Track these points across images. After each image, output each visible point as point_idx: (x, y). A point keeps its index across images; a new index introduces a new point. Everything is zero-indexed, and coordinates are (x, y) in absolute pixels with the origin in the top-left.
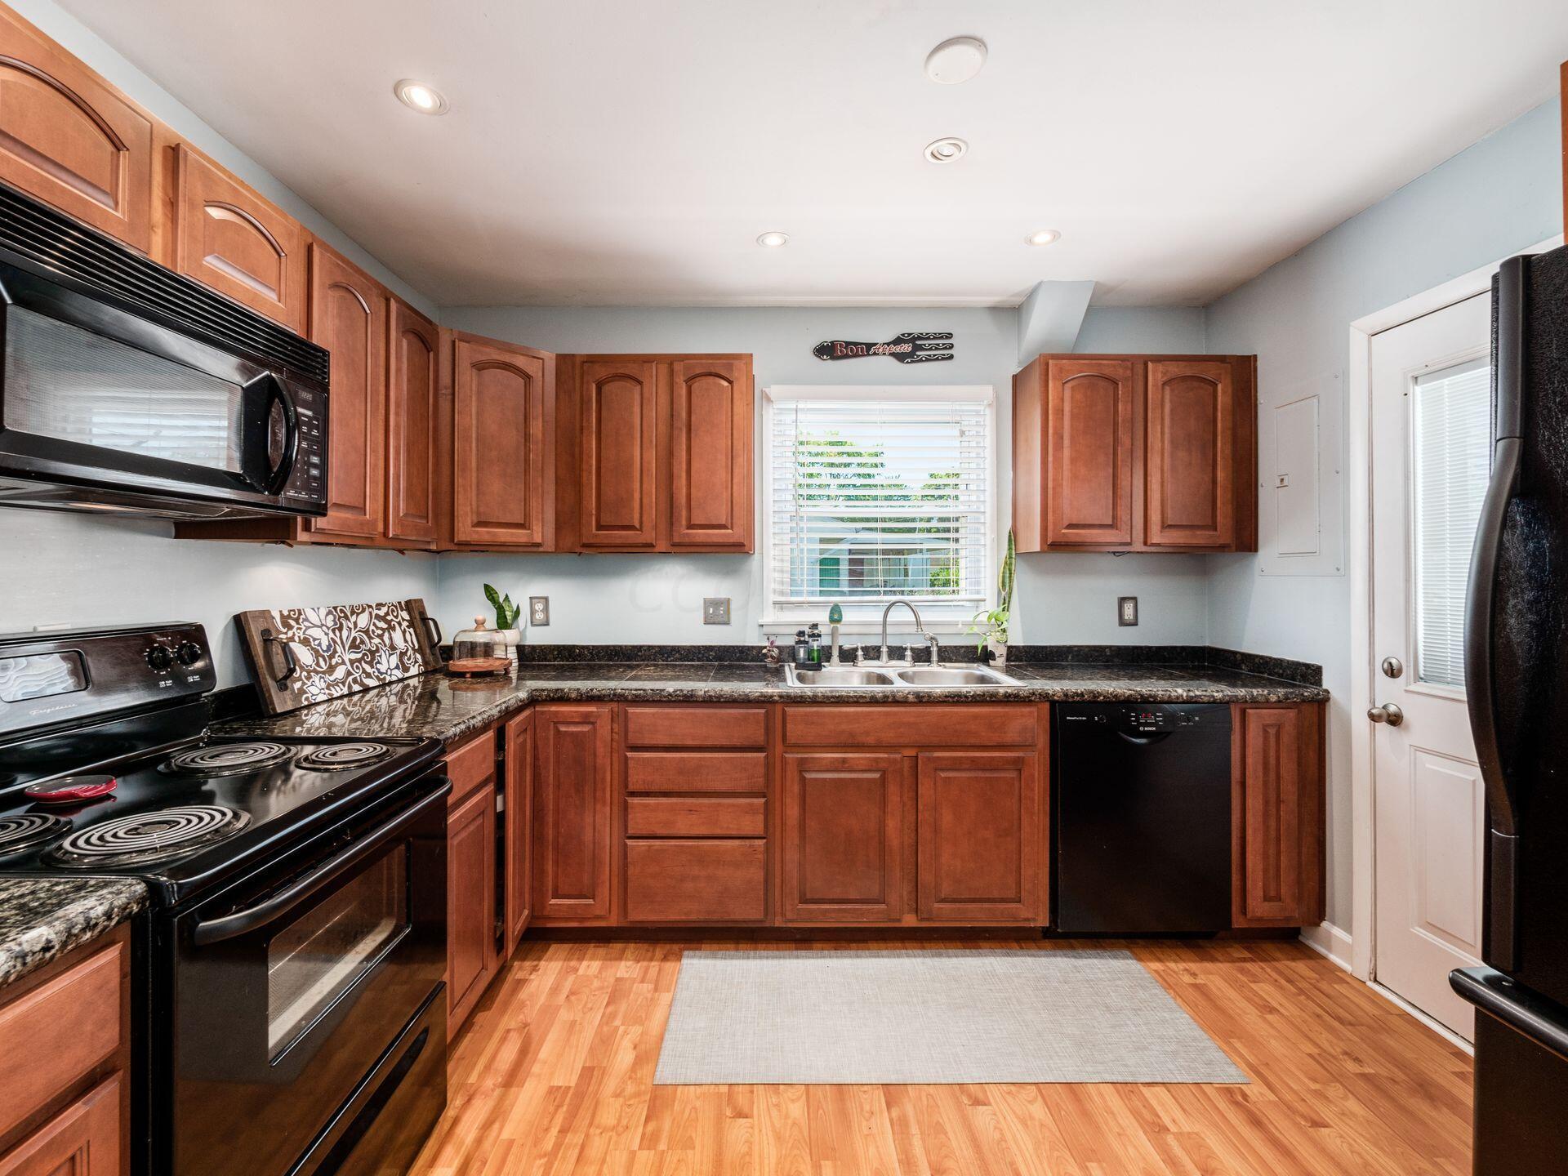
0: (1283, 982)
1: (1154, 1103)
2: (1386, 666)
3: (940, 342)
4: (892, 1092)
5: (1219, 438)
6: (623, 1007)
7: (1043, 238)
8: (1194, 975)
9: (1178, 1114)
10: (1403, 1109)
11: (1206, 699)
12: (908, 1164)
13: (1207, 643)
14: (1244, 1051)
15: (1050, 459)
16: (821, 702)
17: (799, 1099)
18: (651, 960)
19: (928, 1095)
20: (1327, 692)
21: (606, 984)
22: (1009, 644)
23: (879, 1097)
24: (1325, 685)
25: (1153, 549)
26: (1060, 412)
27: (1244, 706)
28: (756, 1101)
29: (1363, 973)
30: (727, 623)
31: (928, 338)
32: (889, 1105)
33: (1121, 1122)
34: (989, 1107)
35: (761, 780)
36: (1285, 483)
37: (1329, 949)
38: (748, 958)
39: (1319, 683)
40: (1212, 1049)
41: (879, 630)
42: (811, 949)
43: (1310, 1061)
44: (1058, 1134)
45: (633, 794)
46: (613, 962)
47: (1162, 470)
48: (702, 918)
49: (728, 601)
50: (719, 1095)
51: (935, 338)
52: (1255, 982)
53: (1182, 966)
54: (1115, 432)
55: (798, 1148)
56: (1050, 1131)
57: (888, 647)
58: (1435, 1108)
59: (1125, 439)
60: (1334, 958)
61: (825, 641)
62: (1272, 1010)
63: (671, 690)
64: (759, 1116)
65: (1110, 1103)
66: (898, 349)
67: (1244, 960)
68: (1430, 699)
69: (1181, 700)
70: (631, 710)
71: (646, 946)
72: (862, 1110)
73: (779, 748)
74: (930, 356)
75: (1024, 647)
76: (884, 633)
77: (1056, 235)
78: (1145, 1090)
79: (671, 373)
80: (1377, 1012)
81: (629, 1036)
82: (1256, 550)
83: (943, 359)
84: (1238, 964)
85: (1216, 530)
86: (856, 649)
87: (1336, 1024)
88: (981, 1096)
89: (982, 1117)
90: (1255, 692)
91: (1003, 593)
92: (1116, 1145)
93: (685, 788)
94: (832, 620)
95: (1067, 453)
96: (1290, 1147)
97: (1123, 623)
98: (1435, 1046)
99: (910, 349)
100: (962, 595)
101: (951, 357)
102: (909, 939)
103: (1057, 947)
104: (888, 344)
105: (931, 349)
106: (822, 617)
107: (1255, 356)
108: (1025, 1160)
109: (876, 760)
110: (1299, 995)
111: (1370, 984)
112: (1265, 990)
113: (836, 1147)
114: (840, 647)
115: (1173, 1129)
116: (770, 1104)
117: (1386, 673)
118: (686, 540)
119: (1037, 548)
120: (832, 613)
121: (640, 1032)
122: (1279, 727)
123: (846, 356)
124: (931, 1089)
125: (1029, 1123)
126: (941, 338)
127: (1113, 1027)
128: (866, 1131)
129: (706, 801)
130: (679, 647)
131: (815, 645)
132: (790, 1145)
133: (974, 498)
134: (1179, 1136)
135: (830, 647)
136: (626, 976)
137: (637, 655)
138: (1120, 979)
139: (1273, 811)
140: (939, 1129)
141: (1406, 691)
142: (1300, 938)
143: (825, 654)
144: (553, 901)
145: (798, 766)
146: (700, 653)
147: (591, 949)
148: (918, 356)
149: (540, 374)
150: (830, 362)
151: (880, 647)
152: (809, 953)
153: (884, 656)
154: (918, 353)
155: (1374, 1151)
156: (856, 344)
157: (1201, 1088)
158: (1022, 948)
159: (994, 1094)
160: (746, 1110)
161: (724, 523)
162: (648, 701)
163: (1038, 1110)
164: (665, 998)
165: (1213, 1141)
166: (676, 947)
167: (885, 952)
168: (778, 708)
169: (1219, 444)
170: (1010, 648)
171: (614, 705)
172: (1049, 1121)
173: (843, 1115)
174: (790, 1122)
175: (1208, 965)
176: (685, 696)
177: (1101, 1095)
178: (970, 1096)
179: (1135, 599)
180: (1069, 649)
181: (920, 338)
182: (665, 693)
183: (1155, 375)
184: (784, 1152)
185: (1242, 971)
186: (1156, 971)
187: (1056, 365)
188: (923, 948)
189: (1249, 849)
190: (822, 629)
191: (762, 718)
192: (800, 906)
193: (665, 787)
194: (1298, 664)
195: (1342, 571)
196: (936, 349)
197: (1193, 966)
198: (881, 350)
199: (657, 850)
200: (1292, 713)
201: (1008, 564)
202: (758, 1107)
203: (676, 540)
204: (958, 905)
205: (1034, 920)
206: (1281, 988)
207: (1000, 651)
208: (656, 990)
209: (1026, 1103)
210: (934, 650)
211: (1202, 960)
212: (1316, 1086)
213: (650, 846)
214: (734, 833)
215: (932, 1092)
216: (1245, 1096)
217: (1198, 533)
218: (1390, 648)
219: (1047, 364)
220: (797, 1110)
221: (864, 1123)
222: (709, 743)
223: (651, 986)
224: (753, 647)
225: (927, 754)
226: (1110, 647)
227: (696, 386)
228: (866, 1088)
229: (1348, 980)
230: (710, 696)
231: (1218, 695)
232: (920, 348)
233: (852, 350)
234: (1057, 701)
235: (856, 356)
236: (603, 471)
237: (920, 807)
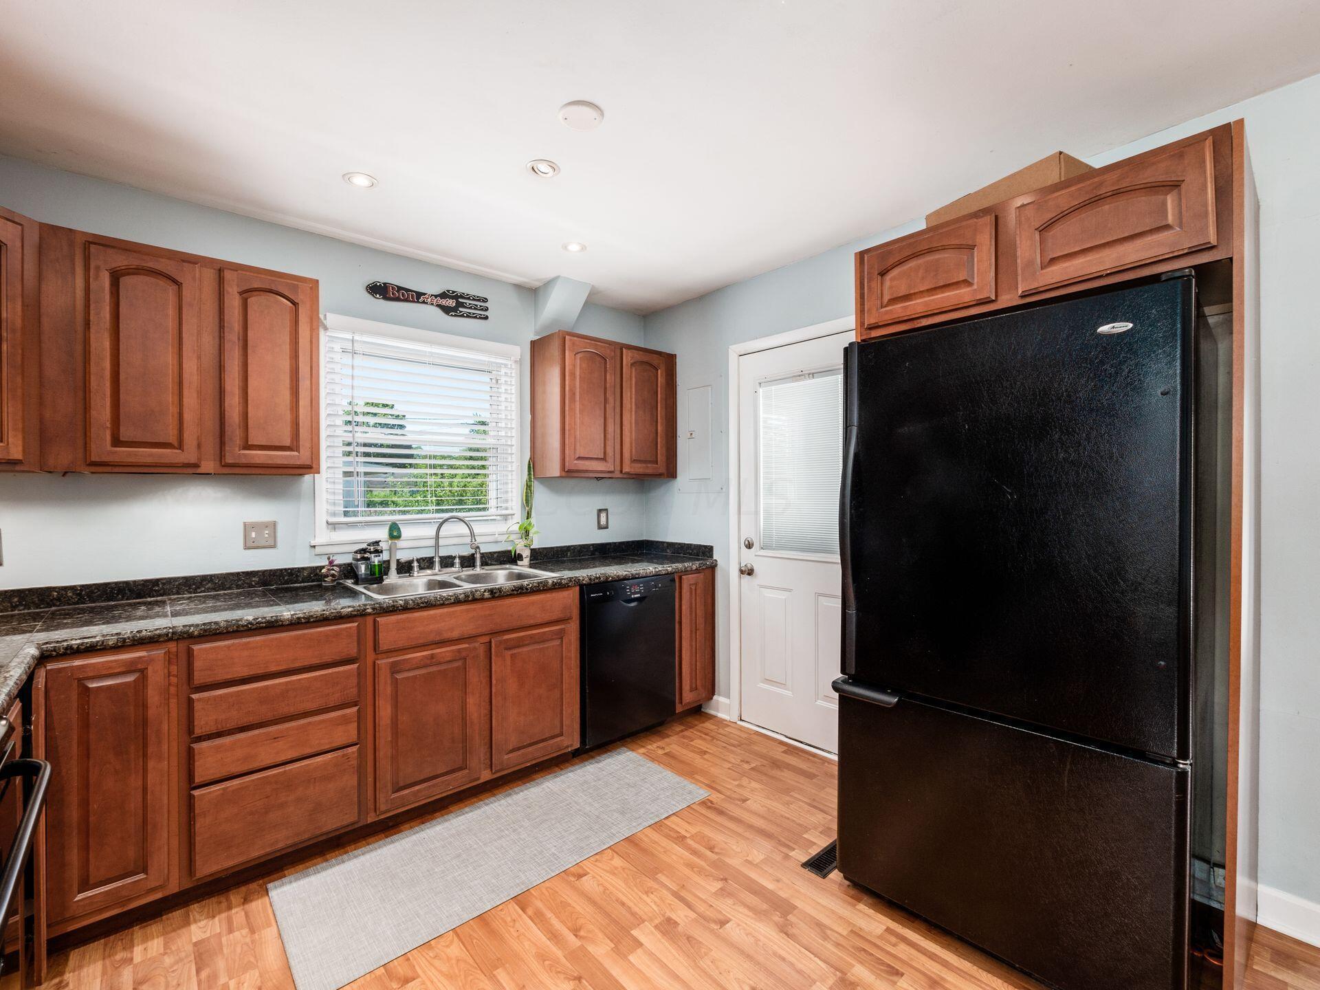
0: (704, 736)
1: (673, 826)
2: (747, 543)
3: (479, 304)
4: (521, 900)
5: (659, 404)
6: (221, 964)
7: (574, 248)
8: (663, 748)
9: (686, 826)
10: (773, 777)
11: (664, 572)
12: (555, 937)
13: (644, 538)
14: (702, 779)
15: (567, 408)
16: (412, 609)
17: (452, 942)
18: (230, 908)
19: (546, 889)
20: (716, 560)
21: (183, 954)
22: (532, 547)
23: (515, 908)
24: (714, 558)
25: (625, 476)
26: (573, 374)
27: (680, 574)
28: (415, 964)
29: (735, 718)
30: (274, 546)
31: (469, 299)
32: (523, 910)
33: (663, 845)
34: (590, 875)
35: (354, 691)
36: (693, 436)
37: (718, 711)
38: (343, 862)
39: (711, 556)
40: (689, 785)
41: (432, 542)
42: (401, 831)
43: (730, 771)
44: (635, 869)
45: (200, 739)
46: (179, 931)
47: (631, 423)
48: (290, 842)
49: (274, 524)
50: (379, 979)
51: (474, 300)
52: (691, 741)
53: (655, 745)
54: (605, 393)
55: (471, 975)
56: (630, 870)
57: (440, 557)
58: (782, 771)
59: (611, 400)
60: (721, 715)
61: (385, 556)
62: (705, 752)
63: (250, 618)
64: (424, 972)
65: (653, 838)
66: (445, 302)
67: (682, 731)
68: (769, 559)
69: (652, 574)
70: (196, 647)
71: (214, 900)
72: (505, 922)
73: (371, 655)
74: (470, 313)
75: (539, 549)
76: (437, 546)
77: (583, 248)
78: (666, 822)
79: (221, 281)
80: (746, 736)
81: (245, 985)
82: (676, 477)
83: (480, 318)
84: (681, 734)
85: (657, 464)
86: (412, 561)
87: (733, 748)
88: (581, 871)
89: (587, 883)
90: (686, 564)
91: (527, 508)
92: (664, 857)
93: (270, 716)
94: (392, 537)
95: (578, 405)
96: (739, 818)
97: (600, 527)
98: (771, 742)
99: (454, 304)
100: (492, 511)
101: (486, 318)
102: (481, 792)
103: (583, 761)
104: (436, 296)
105: (470, 308)
106: (381, 534)
107: (675, 355)
108: (623, 894)
109: (459, 651)
110: (713, 740)
111: (739, 723)
112: (698, 743)
113: (499, 956)
114: (398, 560)
115: (688, 835)
116: (429, 958)
117: (746, 547)
118: (244, 461)
119: (557, 473)
120: (391, 530)
121: (257, 974)
122: (696, 584)
123: (397, 299)
124: (548, 884)
125: (616, 871)
126: (479, 300)
127: (637, 794)
128: (515, 934)
129: (293, 724)
130: (211, 576)
131: (376, 560)
132: (463, 977)
133: (503, 433)
134: (692, 837)
135: (388, 562)
136: (204, 936)
137: (151, 590)
138: (627, 765)
139: (694, 635)
140: (565, 905)
141: (756, 555)
142: (702, 710)
143: (385, 568)
144: (80, 897)
145: (390, 669)
146: (240, 580)
147: (137, 932)
148: (461, 312)
149: (19, 244)
150: (382, 301)
151: (433, 557)
152: (400, 835)
153: (437, 566)
154: (461, 309)
155: (769, 802)
156: (407, 290)
157: (691, 808)
158: (562, 769)
159: (587, 866)
160: (410, 974)
161: (288, 445)
162: (221, 633)
163: (618, 862)
164: (269, 933)
165: (708, 832)
166: (254, 886)
167: (467, 809)
168: (370, 620)
169: (659, 409)
170: (533, 551)
171: (172, 646)
172: (626, 865)
173: (493, 933)
174: (454, 962)
175: (667, 740)
176: (268, 622)
177: (646, 836)
178: (574, 875)
179: (606, 510)
180: (568, 548)
181: (462, 297)
182: (244, 623)
183: (628, 357)
184: (461, 984)
185: (684, 737)
186: (644, 754)
187: (571, 340)
188: (494, 795)
189: (684, 662)
190: (383, 546)
191: (354, 632)
192: (394, 796)
193: (245, 721)
194: (700, 546)
195: (723, 490)
196: (475, 309)
197: (659, 744)
198: (429, 300)
199: (233, 791)
200: (701, 576)
201: (529, 487)
202: (420, 967)
203: (229, 460)
204: (522, 751)
205: (572, 745)
206: (705, 739)
207: (526, 553)
208: (252, 931)
209: (609, 861)
210: (478, 556)
211: (663, 738)
212: (736, 783)
213: (223, 789)
214: (327, 747)
215: (548, 885)
216: (711, 802)
217: (649, 465)
218: (748, 533)
219: (565, 338)
220: (456, 950)
221: (511, 930)
222: (297, 665)
223: (245, 931)
224: (303, 569)
225: (499, 638)
226: (593, 545)
227: (253, 301)
228: (500, 907)
229: (730, 724)
230: (299, 618)
231: (670, 569)
232: (462, 305)
233: (403, 295)
234: (585, 584)
235: (407, 300)
236: (122, 377)
237: (494, 682)
